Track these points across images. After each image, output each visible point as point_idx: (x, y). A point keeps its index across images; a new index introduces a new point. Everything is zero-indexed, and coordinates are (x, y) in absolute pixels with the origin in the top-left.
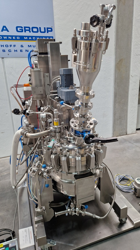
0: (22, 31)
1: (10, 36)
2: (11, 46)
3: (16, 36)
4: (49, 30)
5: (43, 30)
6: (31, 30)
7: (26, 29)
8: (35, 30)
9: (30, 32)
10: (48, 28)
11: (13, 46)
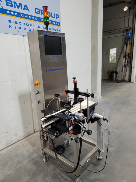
0: (39, 13)
1: (30, 16)
4: (57, 16)
5: (53, 16)
7: (42, 12)
11: (32, 25)
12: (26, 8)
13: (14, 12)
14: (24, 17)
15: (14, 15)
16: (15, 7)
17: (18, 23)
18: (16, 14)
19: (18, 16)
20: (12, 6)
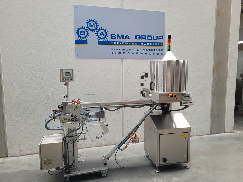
0: (140, 39)
1: (130, 42)
2: (130, 50)
3: (135, 43)
4: (160, 38)
5: (155, 38)
6: (146, 38)
7: (143, 37)
8: (150, 38)
9: (146, 39)
10: (159, 37)
11: (131, 50)
12: (127, 37)
13: (116, 42)
14: (125, 44)
15: (116, 44)
16: (117, 38)
17: (119, 49)
18: (118, 43)
19: (119, 44)
20: (115, 38)
